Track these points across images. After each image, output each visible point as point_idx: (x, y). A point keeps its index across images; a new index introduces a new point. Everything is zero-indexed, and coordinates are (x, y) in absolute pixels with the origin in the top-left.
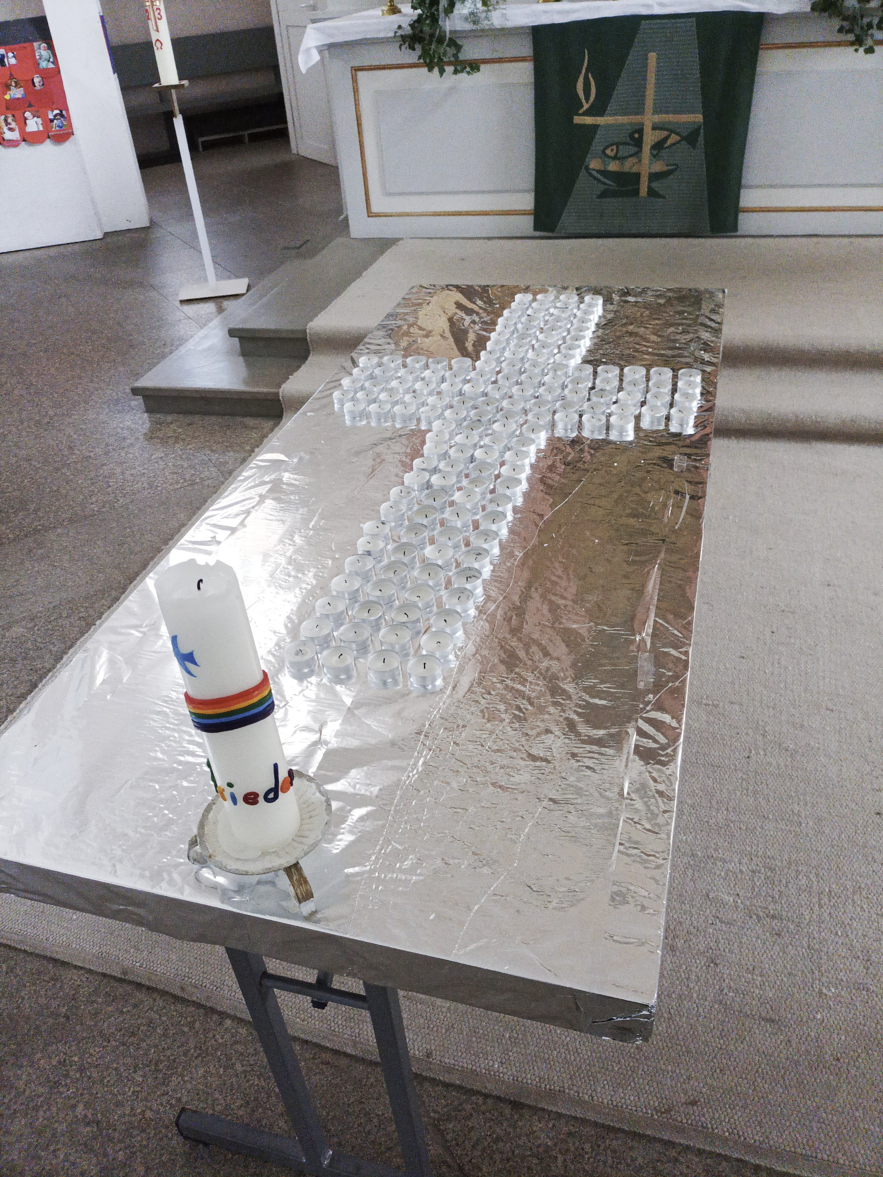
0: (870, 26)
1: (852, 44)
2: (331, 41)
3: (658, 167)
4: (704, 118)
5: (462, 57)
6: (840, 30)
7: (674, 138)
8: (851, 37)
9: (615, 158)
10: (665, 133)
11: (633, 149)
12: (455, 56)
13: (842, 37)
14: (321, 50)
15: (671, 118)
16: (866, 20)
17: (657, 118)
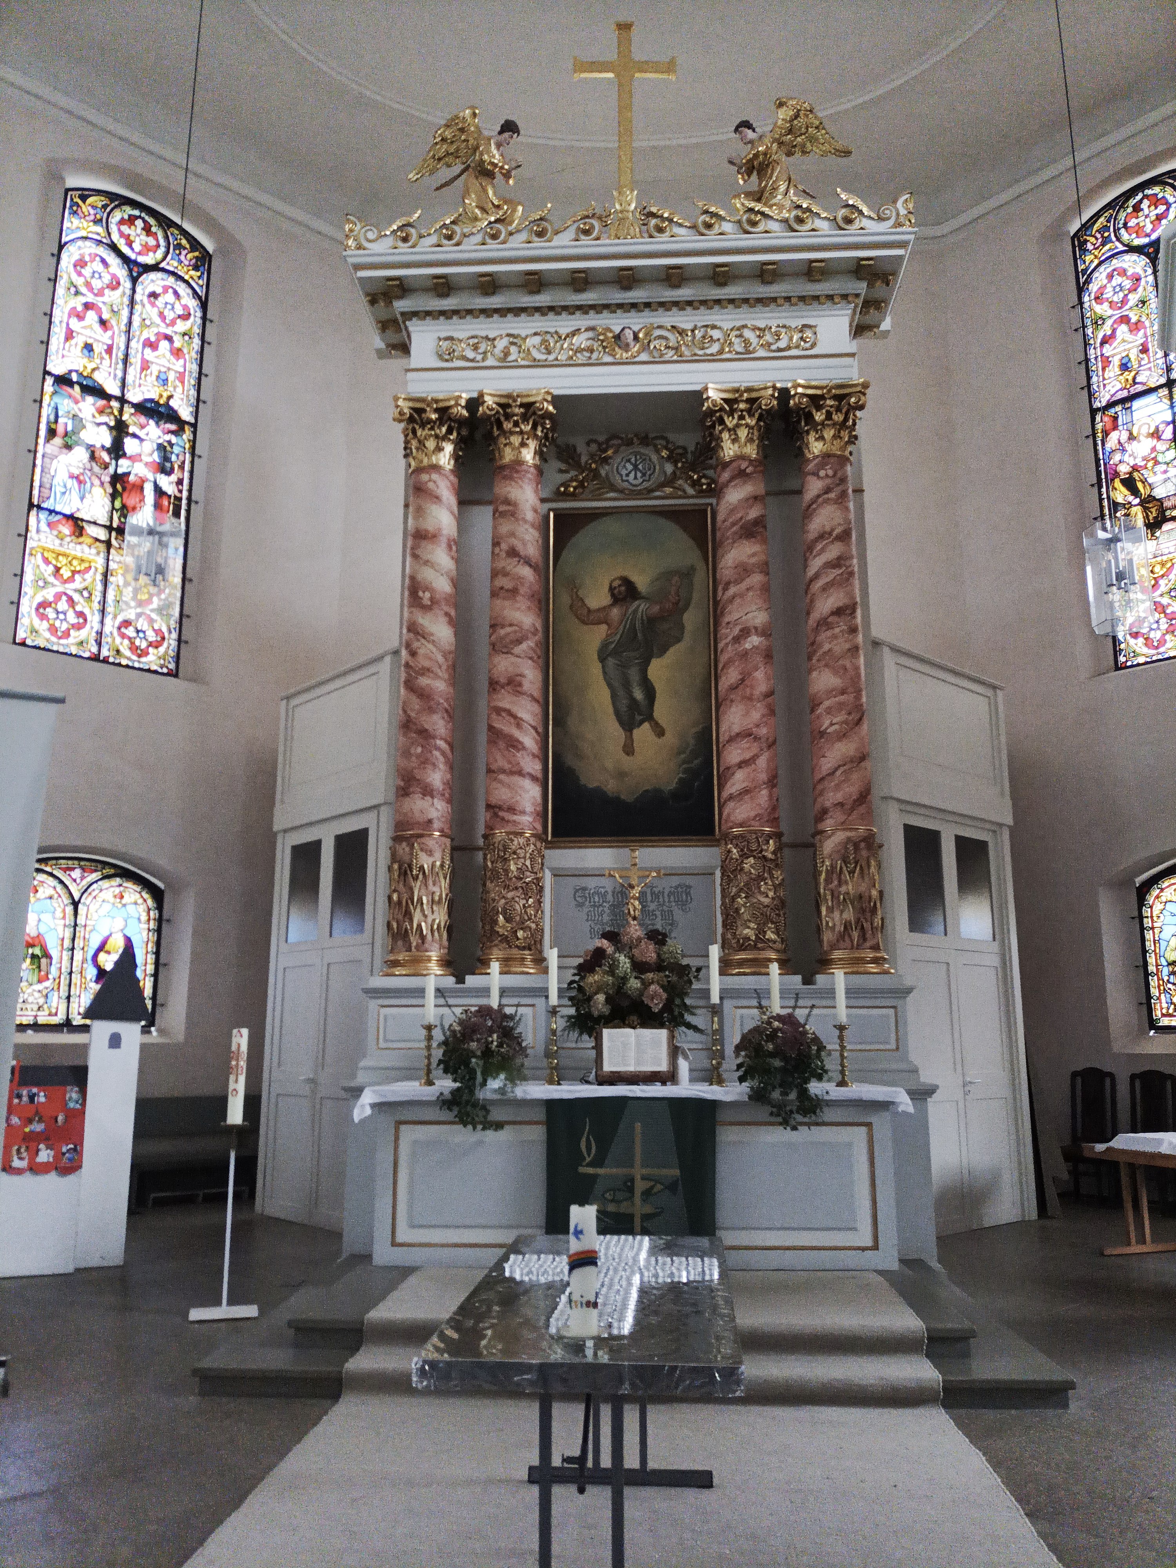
0: (791, 1112)
1: (781, 1124)
2: (384, 1100)
3: (648, 1209)
4: (681, 1172)
5: (490, 1118)
6: (771, 1114)
7: (659, 1187)
8: (780, 1119)
9: (612, 1201)
10: (652, 1183)
11: (628, 1195)
12: (485, 1117)
13: (773, 1119)
14: (373, 1106)
15: (655, 1171)
16: (788, 1108)
17: (644, 1171)
